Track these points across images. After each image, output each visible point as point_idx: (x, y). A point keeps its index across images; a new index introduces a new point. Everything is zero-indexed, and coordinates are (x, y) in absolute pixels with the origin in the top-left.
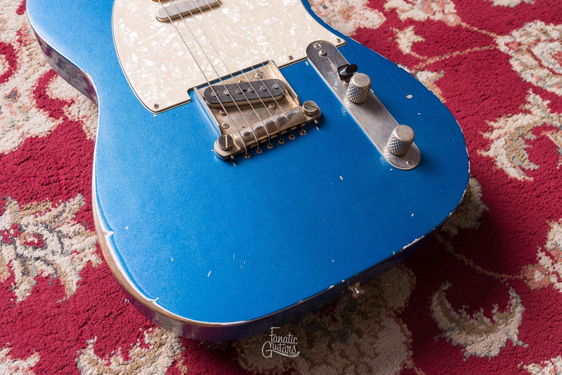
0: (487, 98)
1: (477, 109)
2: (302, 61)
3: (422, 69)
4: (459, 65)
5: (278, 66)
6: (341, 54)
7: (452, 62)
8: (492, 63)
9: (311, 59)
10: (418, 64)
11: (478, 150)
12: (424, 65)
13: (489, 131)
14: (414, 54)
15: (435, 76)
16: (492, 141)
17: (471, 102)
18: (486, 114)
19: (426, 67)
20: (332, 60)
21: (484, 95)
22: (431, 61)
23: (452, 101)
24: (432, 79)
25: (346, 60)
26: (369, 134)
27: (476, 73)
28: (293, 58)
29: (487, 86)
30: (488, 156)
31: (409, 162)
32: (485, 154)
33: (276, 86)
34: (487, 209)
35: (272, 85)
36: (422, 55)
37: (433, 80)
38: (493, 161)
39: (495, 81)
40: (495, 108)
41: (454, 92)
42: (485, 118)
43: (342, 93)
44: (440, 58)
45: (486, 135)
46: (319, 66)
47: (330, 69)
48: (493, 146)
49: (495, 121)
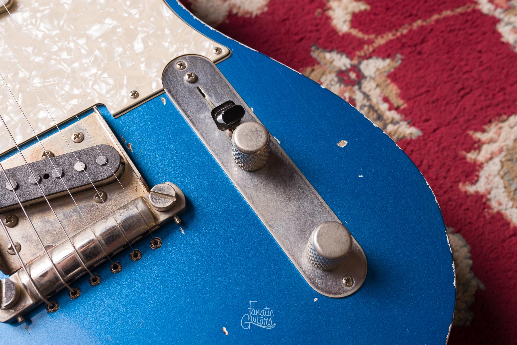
0: (468, 93)
1: (455, 113)
2: (156, 97)
3: (368, 55)
4: (422, 42)
6: (222, 76)
7: (411, 39)
8: (472, 34)
10: (362, 48)
11: (461, 185)
12: (371, 49)
13: (475, 149)
14: (355, 32)
15: (389, 65)
16: (481, 166)
17: (444, 103)
18: (469, 120)
19: (374, 51)
20: (206, 90)
21: (463, 89)
22: (381, 41)
23: (416, 104)
24: (383, 70)
25: (230, 86)
27: (448, 52)
28: (138, 95)
29: (466, 72)
30: (477, 192)
31: (347, 281)
32: (471, 189)
33: (101, 159)
34: (482, 286)
35: (95, 158)
36: (366, 32)
37: (385, 72)
38: (484, 200)
39: (477, 64)
40: (482, 109)
41: (418, 88)
42: (468, 128)
44: (394, 35)
45: (471, 156)
46: (184, 104)
47: (204, 107)
48: (483, 174)
49: (484, 131)
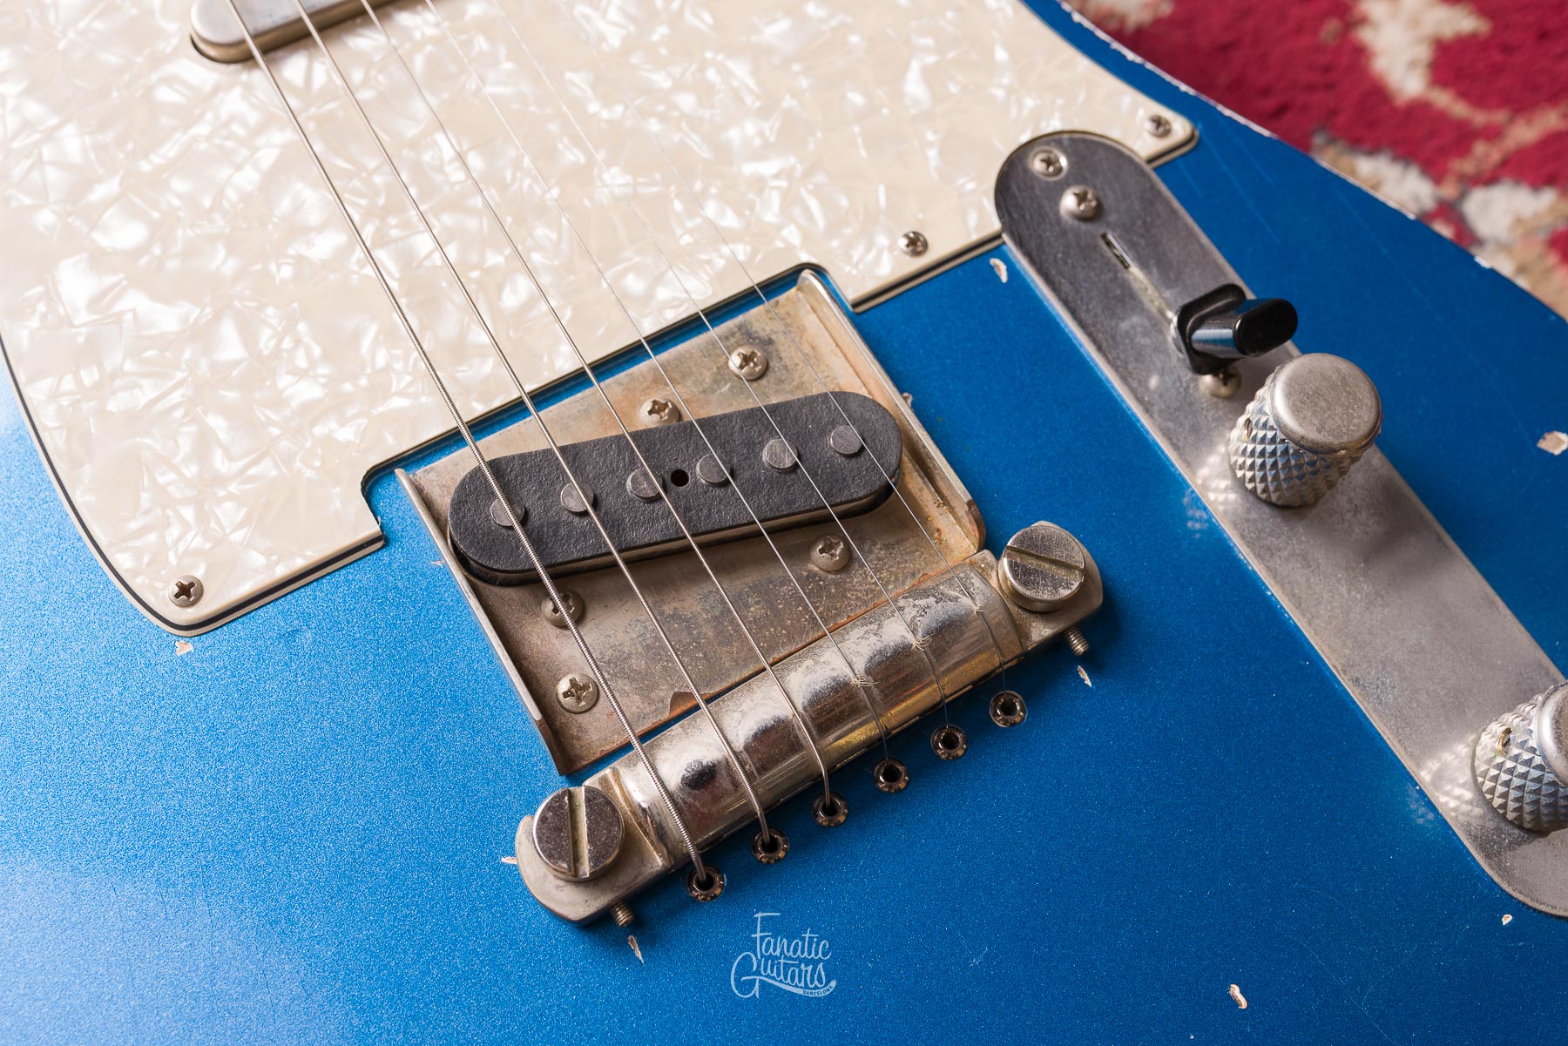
2: (976, 256)
3: (1487, 174)
5: (851, 294)
6: (1176, 204)
9: (1020, 244)
10: (1468, 150)
12: (1497, 155)
14: (1443, 99)
15: (1551, 208)
19: (1504, 163)
20: (1132, 245)
22: (1525, 133)
24: (1536, 224)
25: (1204, 239)
26: (1366, 695)
28: (925, 245)
33: (844, 437)
35: (824, 433)
36: (1481, 103)
37: (1541, 228)
43: (1198, 438)
46: (1066, 287)
47: (1126, 298)
